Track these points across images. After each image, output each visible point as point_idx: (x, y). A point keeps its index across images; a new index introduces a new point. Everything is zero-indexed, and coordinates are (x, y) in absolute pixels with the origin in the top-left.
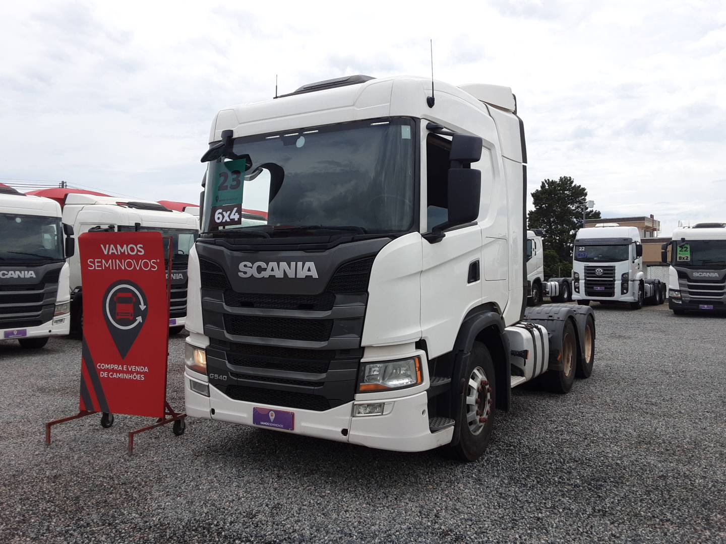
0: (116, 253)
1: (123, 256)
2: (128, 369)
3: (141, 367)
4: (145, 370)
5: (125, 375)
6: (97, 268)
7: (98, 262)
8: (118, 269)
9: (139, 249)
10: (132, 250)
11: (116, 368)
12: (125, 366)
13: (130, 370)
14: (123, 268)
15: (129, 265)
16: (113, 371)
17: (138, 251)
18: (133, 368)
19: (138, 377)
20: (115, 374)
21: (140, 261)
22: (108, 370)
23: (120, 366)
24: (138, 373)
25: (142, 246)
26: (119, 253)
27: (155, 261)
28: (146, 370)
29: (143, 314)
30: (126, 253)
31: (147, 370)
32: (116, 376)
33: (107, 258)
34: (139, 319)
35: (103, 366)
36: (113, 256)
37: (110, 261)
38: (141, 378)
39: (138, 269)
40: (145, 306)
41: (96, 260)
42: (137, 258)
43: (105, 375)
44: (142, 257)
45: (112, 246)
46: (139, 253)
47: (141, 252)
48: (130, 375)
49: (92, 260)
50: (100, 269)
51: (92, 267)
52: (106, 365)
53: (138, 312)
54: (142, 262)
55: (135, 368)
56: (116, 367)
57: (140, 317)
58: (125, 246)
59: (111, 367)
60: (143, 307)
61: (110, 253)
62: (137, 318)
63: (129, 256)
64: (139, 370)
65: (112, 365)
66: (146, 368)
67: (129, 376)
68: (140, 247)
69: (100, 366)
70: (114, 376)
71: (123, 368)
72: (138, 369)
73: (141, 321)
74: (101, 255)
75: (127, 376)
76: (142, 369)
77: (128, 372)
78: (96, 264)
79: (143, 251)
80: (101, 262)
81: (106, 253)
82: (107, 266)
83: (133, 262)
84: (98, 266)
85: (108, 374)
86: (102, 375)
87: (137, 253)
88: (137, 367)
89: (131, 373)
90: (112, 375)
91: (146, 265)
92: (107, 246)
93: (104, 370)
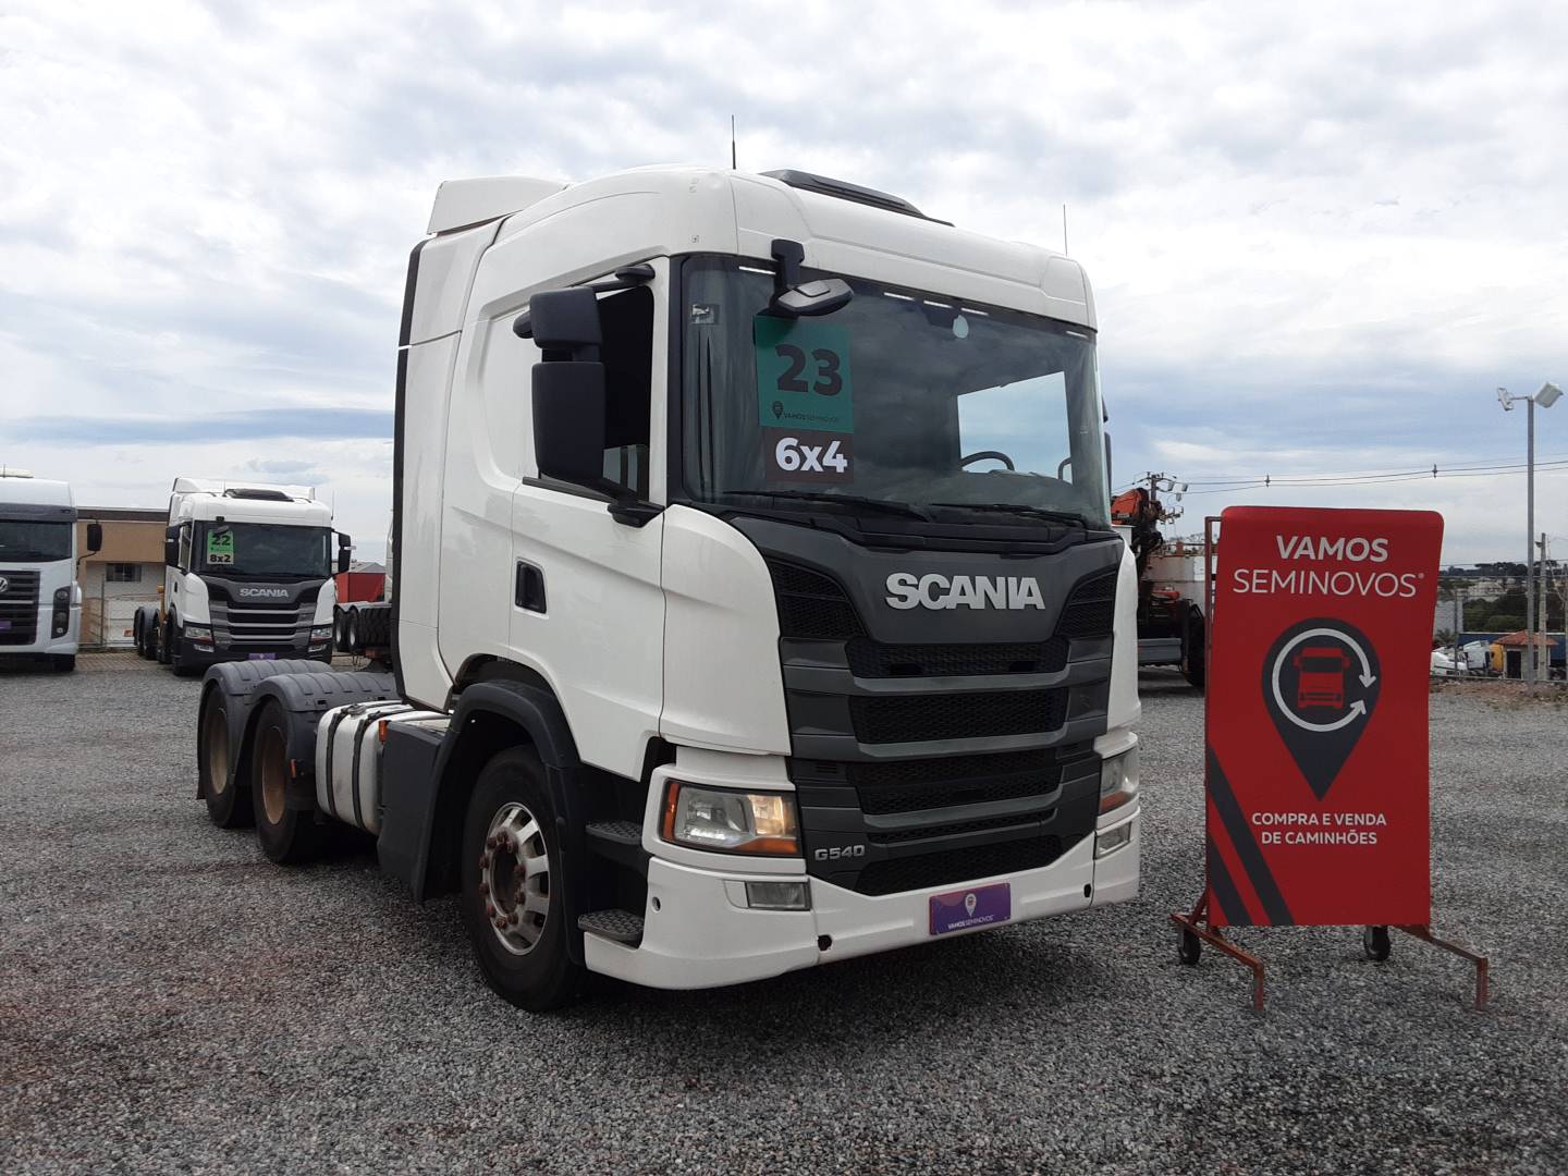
0: (1313, 557)
1: (1330, 563)
2: (1333, 820)
3: (1368, 815)
4: (1379, 822)
5: (1327, 835)
6: (1254, 591)
7: (1260, 576)
8: (1310, 592)
9: (1378, 549)
10: (1358, 549)
11: (1304, 820)
12: (1325, 815)
13: (1339, 823)
14: (1325, 591)
15: (1342, 584)
16: (1296, 827)
17: (1372, 552)
18: (1347, 819)
19: (1361, 838)
20: (1300, 834)
21: (1374, 575)
22: (1282, 828)
23: (1313, 815)
24: (1360, 828)
25: (1385, 541)
26: (1321, 557)
27: (1413, 576)
28: (1382, 820)
29: (1369, 696)
30: (1340, 558)
31: (1384, 822)
32: (1303, 840)
33: (1285, 567)
34: (1359, 707)
35: (1268, 819)
36: (1304, 564)
37: (1293, 574)
38: (1369, 839)
39: (1364, 593)
40: (1374, 678)
41: (1256, 571)
42: (1366, 568)
43: (1275, 838)
44: (1379, 568)
45: (1307, 540)
46: (1373, 558)
47: (1379, 555)
48: (1341, 835)
49: (1247, 571)
50: (1265, 591)
51: (1243, 586)
52: (1276, 815)
53: (1357, 692)
54: (1375, 580)
55: (1353, 817)
56: (1302, 819)
57: (1361, 702)
58: (1342, 540)
59: (1290, 820)
60: (1367, 679)
61: (1296, 557)
62: (1352, 705)
63: (1347, 564)
64: (1362, 822)
65: (1290, 815)
66: (1381, 816)
67: (1338, 838)
68: (1380, 545)
69: (1258, 819)
70: (1298, 840)
71: (1320, 819)
72: (1360, 819)
73: (1364, 712)
74: (1272, 561)
75: (1332, 839)
76: (1371, 820)
77: (1333, 828)
78: (1255, 581)
79: (1385, 553)
80: (1268, 577)
81: (1285, 555)
82: (1283, 586)
83: (1354, 579)
84: (1259, 586)
85: (1283, 837)
86: (1266, 840)
87: (1368, 557)
88: (1357, 816)
89: (1344, 829)
90: (1292, 838)
91: (1386, 585)
92: (1295, 539)
93: (1272, 829)
